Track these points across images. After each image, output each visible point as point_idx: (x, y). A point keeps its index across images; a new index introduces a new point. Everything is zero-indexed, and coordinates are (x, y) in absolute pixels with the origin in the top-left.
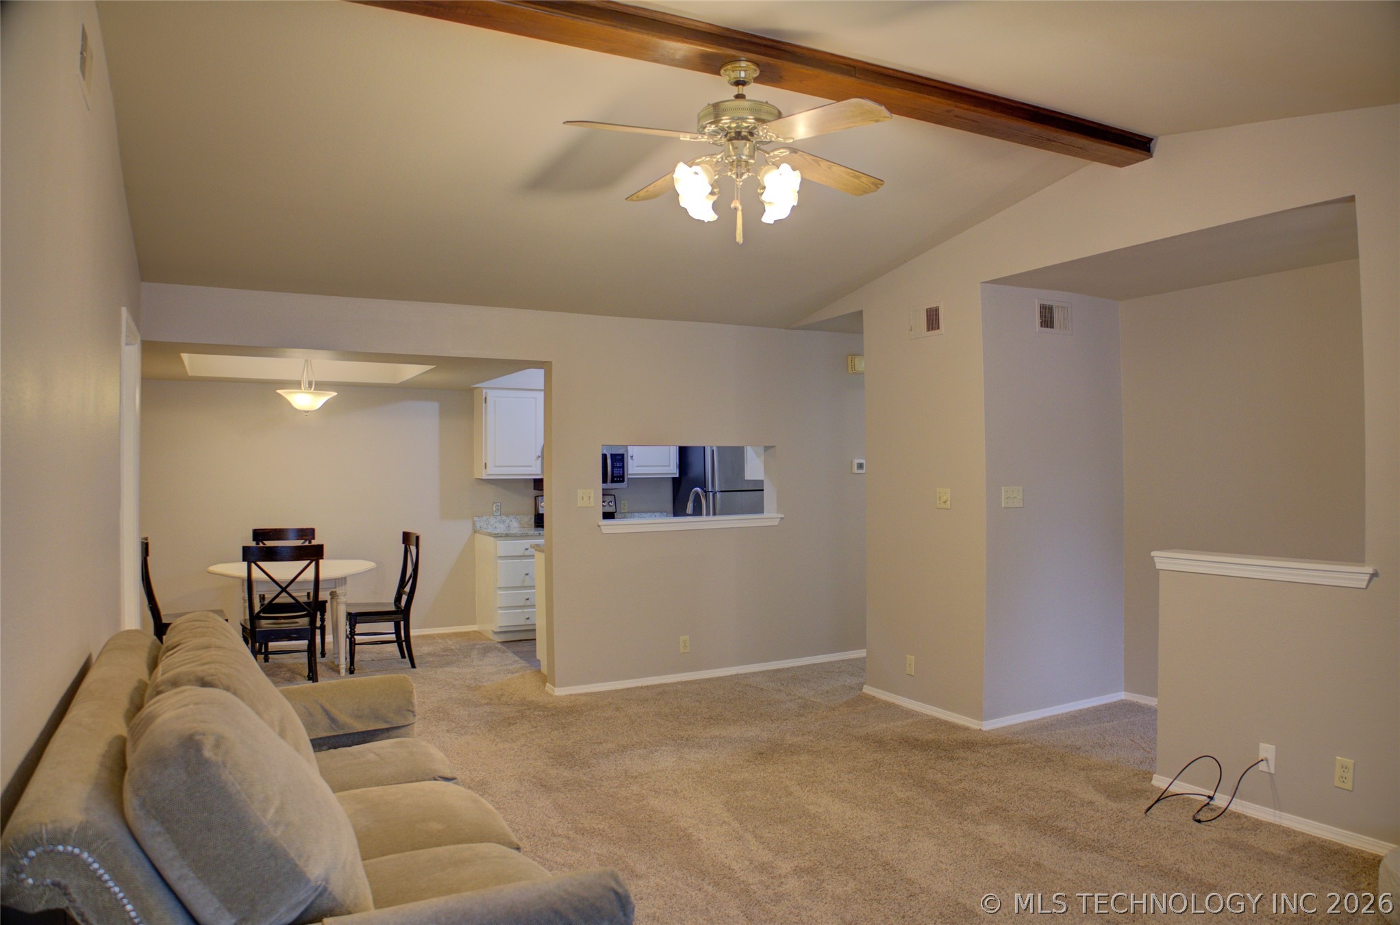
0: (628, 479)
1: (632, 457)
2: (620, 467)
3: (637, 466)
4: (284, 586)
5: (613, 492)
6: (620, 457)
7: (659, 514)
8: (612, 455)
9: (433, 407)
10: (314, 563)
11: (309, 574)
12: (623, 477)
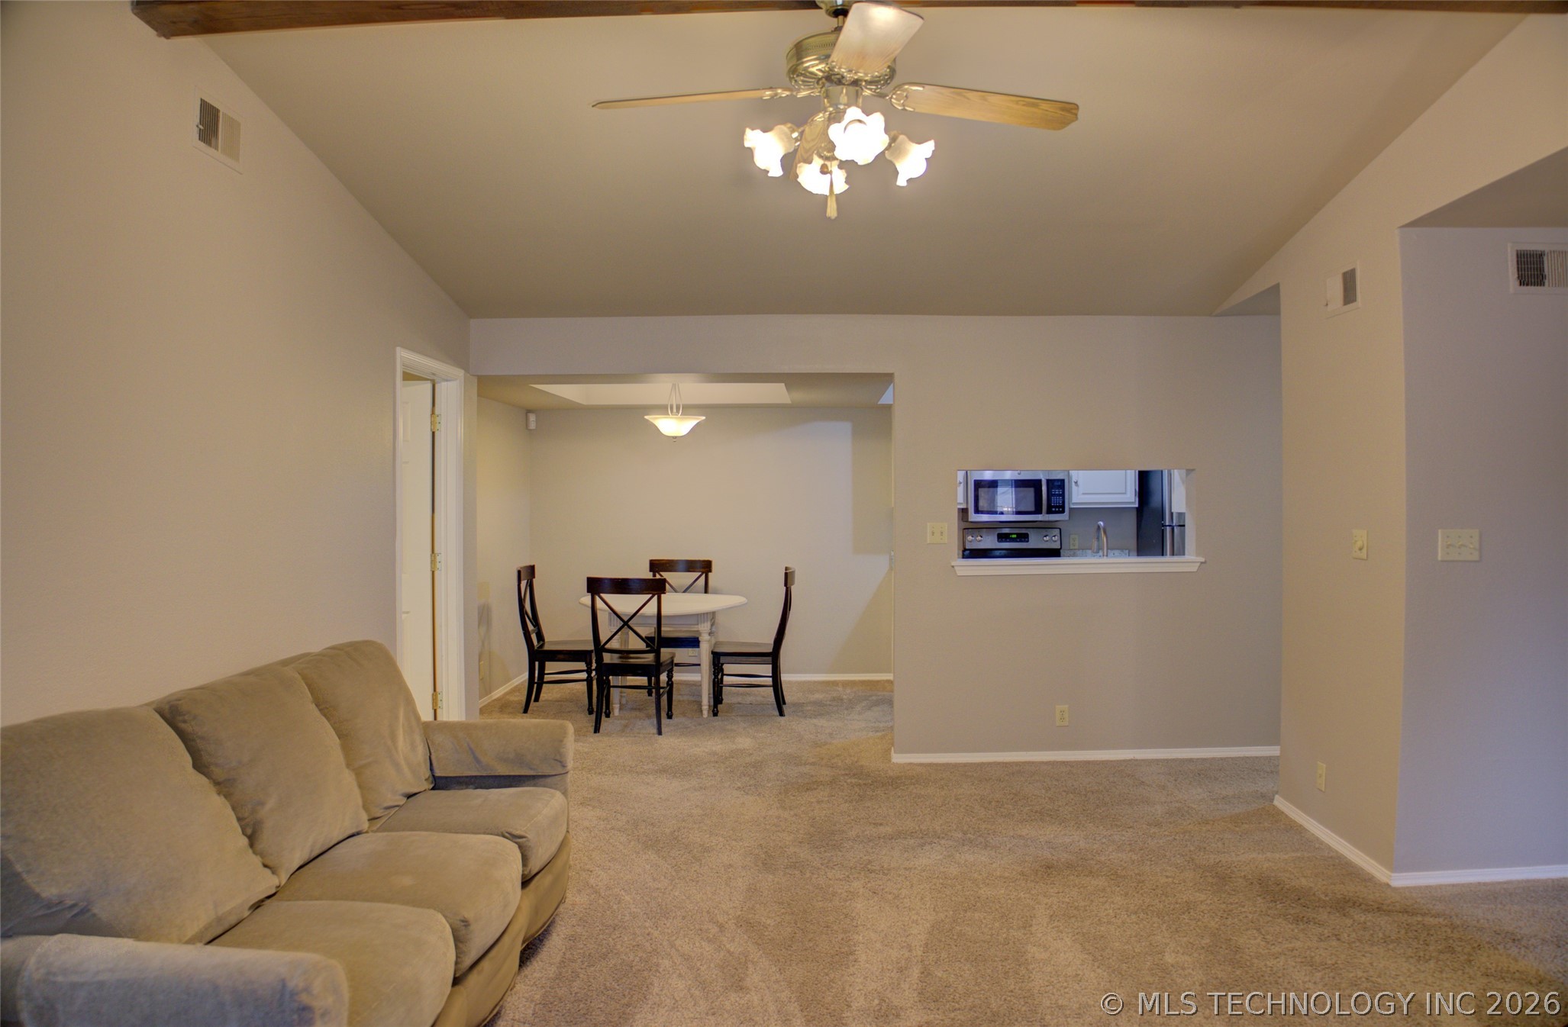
0: (1071, 509)
1: (1076, 483)
2: (1059, 495)
3: (1083, 494)
4: (626, 619)
5: (1058, 525)
6: (1059, 483)
7: (1119, 551)
8: (1048, 481)
9: (846, 427)
10: (656, 596)
11: (651, 609)
12: (1063, 507)
